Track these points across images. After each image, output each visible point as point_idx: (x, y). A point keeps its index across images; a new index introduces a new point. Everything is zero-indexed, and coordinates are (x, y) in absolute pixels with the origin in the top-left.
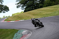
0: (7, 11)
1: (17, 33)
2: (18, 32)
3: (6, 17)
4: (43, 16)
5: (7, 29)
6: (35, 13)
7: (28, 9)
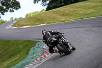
0: (17, 9)
1: (34, 47)
2: (37, 45)
3: (16, 19)
4: (79, 18)
5: (18, 41)
6: (66, 12)
7: (54, 4)
